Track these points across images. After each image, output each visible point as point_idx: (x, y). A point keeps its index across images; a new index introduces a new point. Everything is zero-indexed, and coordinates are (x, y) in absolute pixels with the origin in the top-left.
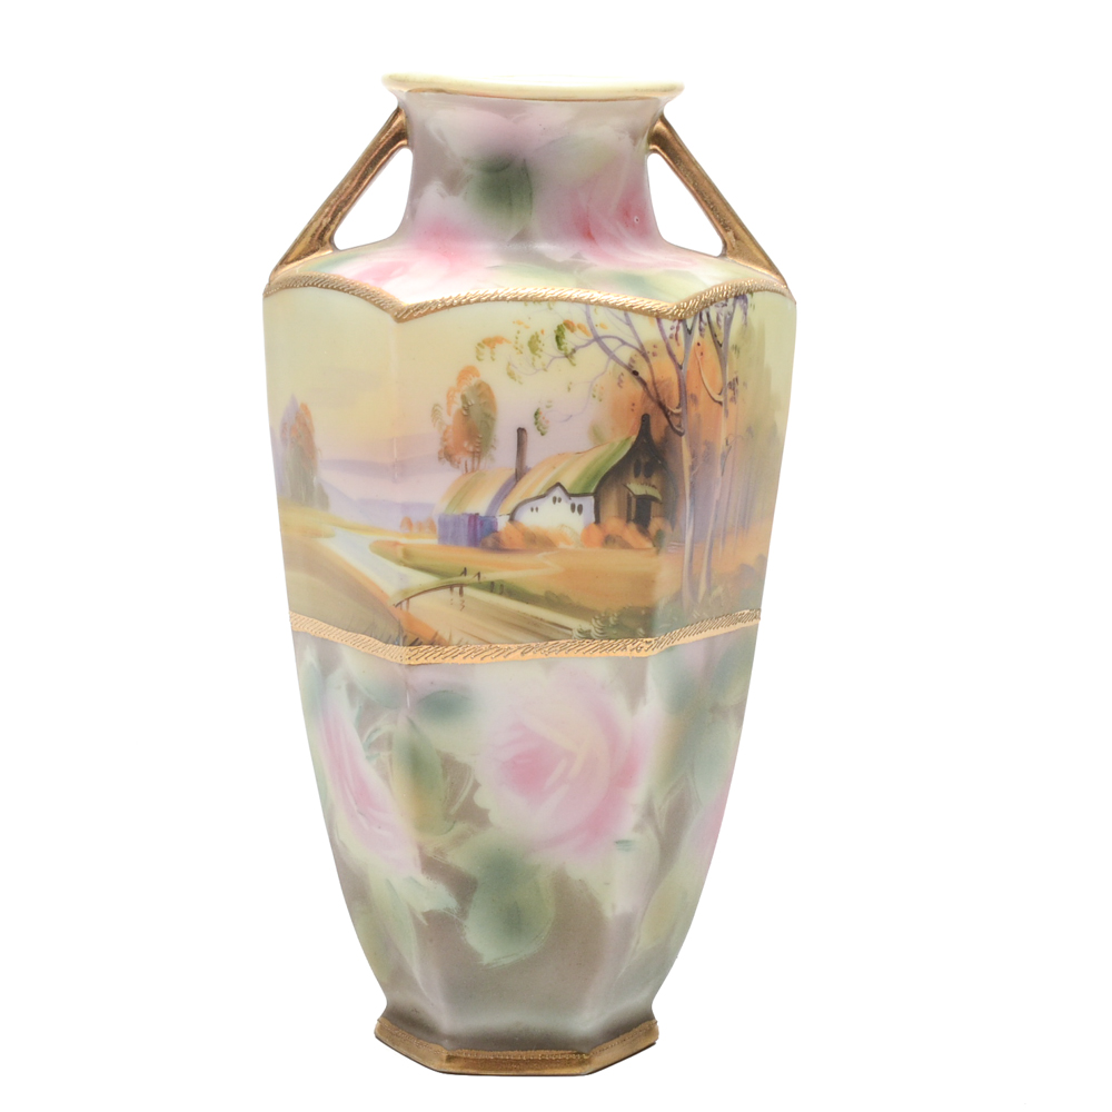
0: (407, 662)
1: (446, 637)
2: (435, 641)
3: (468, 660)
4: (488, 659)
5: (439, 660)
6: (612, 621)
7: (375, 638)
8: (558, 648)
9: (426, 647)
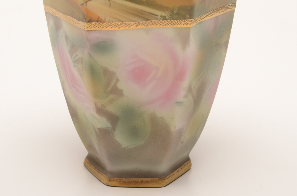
0: (87, 29)
1: (103, 18)
2: (99, 21)
3: (113, 29)
4: (121, 28)
5: (100, 28)
6: (175, 12)
7: (74, 18)
8: (152, 24)
9: (94, 23)
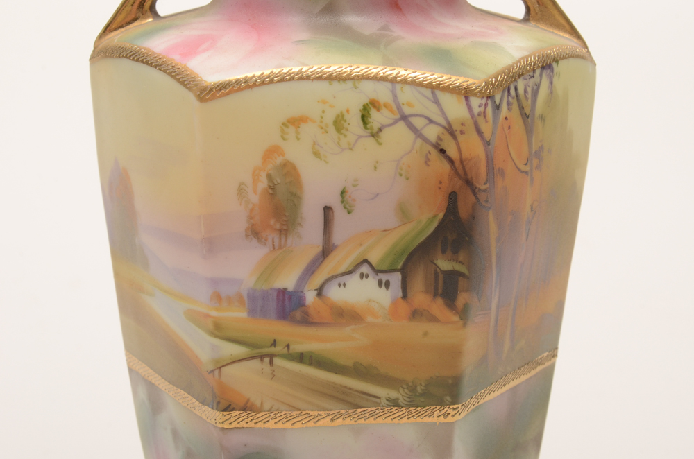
0: (221, 426)
1: (258, 403)
2: (247, 408)
3: (280, 425)
4: (299, 425)
5: (251, 424)
6: (419, 389)
8: (367, 415)
9: (238, 412)
